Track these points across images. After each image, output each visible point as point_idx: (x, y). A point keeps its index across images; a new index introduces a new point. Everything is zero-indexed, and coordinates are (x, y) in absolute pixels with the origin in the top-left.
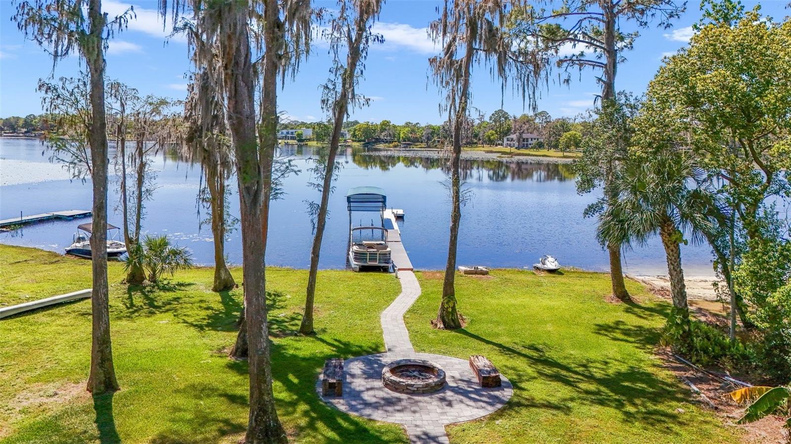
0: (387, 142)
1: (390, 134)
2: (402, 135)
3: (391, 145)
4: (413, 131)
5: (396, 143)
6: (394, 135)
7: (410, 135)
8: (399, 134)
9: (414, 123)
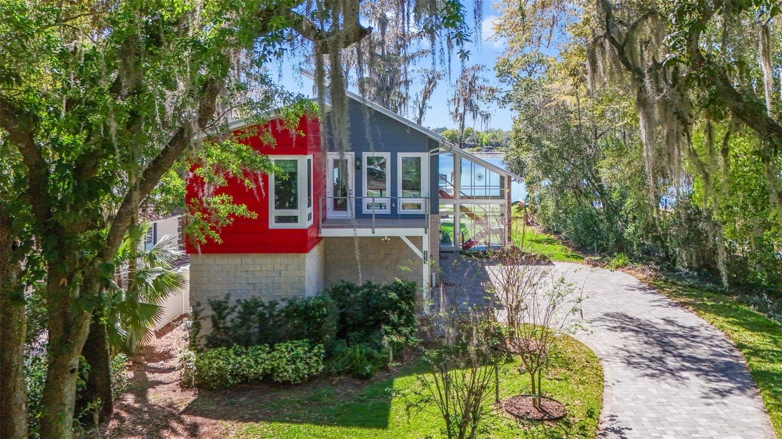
0: (471, 147)
1: (474, 140)
2: (484, 140)
3: (475, 149)
4: (494, 137)
5: (479, 148)
6: (477, 139)
7: (492, 140)
8: (482, 139)
9: (497, 129)
